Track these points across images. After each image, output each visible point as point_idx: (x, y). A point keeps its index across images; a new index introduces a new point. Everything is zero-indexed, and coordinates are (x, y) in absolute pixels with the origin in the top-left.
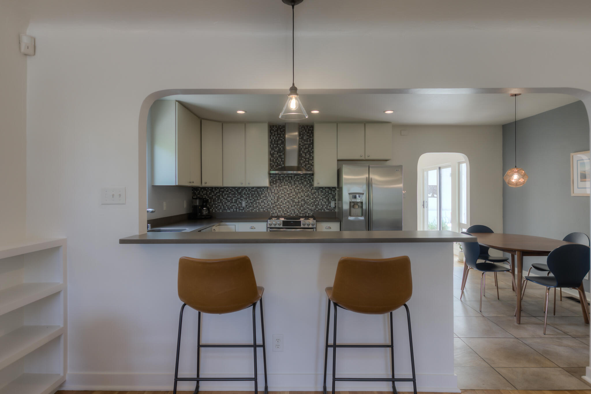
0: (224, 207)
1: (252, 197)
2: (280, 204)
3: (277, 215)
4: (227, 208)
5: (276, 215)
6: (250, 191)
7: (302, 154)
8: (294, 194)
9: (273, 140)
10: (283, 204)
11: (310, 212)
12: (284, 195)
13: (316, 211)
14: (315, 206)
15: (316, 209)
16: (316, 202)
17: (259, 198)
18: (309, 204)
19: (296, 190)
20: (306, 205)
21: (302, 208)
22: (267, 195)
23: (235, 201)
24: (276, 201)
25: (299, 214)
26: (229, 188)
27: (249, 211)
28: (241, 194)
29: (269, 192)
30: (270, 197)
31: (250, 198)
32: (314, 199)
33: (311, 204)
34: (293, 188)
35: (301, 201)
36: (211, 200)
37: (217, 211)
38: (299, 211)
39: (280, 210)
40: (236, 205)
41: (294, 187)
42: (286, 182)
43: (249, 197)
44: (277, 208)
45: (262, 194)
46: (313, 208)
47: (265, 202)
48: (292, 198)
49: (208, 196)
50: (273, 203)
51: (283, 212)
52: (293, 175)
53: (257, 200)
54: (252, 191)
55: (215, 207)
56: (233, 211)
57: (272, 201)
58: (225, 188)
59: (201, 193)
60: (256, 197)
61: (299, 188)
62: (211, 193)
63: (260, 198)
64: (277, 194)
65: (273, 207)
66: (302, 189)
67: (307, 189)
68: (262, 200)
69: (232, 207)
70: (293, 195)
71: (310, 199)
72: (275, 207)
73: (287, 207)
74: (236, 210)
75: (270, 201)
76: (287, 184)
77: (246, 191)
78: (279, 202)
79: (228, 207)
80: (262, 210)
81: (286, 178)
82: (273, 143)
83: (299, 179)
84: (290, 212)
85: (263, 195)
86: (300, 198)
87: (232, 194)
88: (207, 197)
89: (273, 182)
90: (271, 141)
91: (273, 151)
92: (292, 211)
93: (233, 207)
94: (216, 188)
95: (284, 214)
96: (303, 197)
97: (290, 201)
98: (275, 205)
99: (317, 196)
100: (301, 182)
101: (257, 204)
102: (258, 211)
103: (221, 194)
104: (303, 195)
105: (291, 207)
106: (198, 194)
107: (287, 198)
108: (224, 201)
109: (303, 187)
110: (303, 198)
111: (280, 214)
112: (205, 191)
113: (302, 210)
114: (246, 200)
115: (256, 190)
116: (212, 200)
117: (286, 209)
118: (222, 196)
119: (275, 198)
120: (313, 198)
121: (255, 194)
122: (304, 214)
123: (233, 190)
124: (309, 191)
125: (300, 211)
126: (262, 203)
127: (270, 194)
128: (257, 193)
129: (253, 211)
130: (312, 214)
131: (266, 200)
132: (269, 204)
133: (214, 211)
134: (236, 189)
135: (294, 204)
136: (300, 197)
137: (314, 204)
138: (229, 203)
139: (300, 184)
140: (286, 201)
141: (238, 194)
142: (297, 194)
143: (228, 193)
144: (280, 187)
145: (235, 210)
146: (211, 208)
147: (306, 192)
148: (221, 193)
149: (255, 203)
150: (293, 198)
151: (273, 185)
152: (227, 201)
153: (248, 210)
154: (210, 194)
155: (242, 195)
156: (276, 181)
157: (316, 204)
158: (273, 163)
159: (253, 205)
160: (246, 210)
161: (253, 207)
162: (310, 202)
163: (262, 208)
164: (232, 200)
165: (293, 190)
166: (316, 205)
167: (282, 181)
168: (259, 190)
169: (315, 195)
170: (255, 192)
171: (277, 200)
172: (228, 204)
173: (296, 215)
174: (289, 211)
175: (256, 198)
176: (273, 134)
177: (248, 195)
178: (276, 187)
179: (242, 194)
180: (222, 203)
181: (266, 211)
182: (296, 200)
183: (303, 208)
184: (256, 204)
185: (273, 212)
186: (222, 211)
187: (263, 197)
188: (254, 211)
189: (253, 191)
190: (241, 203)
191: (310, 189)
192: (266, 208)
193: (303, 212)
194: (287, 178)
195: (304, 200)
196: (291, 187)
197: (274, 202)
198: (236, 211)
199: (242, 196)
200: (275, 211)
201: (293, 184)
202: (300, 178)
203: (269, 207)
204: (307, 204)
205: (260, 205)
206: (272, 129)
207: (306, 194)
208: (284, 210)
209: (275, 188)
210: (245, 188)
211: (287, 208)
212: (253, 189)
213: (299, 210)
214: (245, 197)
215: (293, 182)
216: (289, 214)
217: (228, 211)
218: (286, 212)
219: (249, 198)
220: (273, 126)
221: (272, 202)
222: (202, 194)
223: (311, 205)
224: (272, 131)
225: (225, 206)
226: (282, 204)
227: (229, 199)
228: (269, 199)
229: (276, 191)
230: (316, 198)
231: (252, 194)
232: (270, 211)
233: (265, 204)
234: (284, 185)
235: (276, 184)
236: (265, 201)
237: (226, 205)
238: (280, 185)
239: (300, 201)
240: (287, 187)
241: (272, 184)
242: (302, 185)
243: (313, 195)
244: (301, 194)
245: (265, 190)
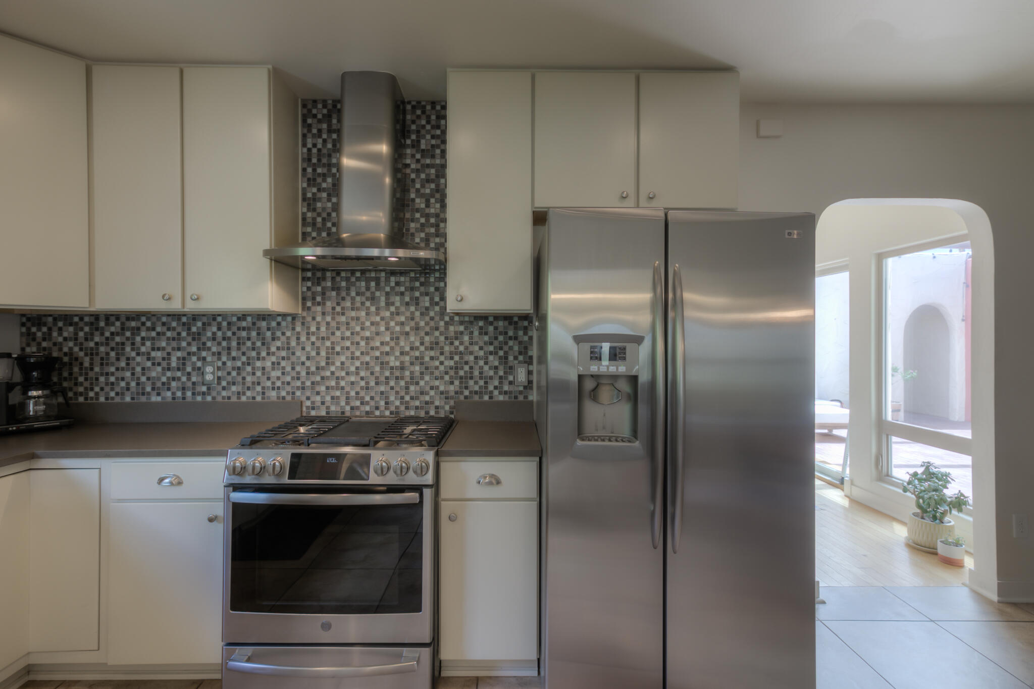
0: (138, 384)
1: (239, 349)
2: (337, 374)
3: (328, 413)
4: (148, 389)
5: (323, 413)
6: (234, 329)
7: (413, 200)
8: (388, 339)
9: (315, 151)
10: (347, 374)
11: (443, 404)
12: (352, 343)
13: (462, 398)
14: (461, 383)
15: (462, 393)
16: (462, 368)
17: (264, 354)
18: (437, 373)
19: (392, 324)
20: (427, 378)
21: (412, 388)
22: (293, 343)
23: (177, 364)
24: (323, 364)
25: (402, 408)
26: (159, 319)
27: (229, 398)
28: (199, 339)
29: (298, 333)
30: (303, 349)
31: (234, 354)
32: (457, 358)
33: (446, 373)
34: (382, 319)
35: (412, 364)
36: (92, 359)
37: (113, 398)
38: (402, 398)
39: (338, 393)
40: (184, 379)
41: (388, 314)
42: (358, 299)
43: (229, 349)
44: (327, 388)
45: (273, 339)
46: (452, 388)
47: (284, 368)
48: (377, 354)
49: (81, 344)
50: (313, 369)
51: (347, 403)
52: (383, 274)
53: (258, 359)
54: (239, 329)
55: (107, 384)
56: (174, 398)
57: (308, 363)
58: (143, 319)
59: (55, 334)
60: (253, 349)
61: (403, 319)
62: (92, 334)
63: (268, 354)
64: (328, 339)
65: (313, 383)
66: (413, 324)
67: (432, 324)
68: (274, 359)
69: (169, 384)
70: (382, 343)
71: (442, 358)
72: (318, 383)
73: (363, 383)
74: (184, 394)
75: (303, 363)
76: (363, 304)
77: (219, 329)
78: (333, 368)
79: (153, 384)
80: (274, 394)
81: (358, 284)
82: (314, 160)
83: (402, 289)
84: (373, 403)
85: (279, 344)
86: (407, 353)
87: (168, 339)
88: (76, 349)
89: (314, 299)
90: (306, 156)
91: (314, 190)
92: (377, 398)
93: (174, 384)
94: (112, 319)
95: (352, 408)
96: (417, 348)
97: (372, 364)
98: (318, 379)
99: (466, 348)
100: (411, 299)
101: (259, 374)
102: (259, 399)
103: (128, 339)
104: (418, 344)
105: (377, 383)
106: (44, 339)
107: (362, 353)
108: (138, 364)
109: (418, 314)
110: (417, 354)
111: (339, 409)
112: (71, 329)
113: (413, 394)
114: (219, 359)
115: (254, 324)
116: (97, 360)
117: (357, 393)
118: (133, 344)
119: (318, 354)
120: (451, 353)
121: (249, 339)
122: (422, 408)
123: (174, 324)
124: (437, 329)
125: (407, 398)
126: (273, 369)
127: (303, 338)
128: (258, 334)
129: (244, 399)
130: (447, 408)
131: (288, 358)
132: (298, 373)
133: (102, 399)
134: (184, 319)
135: (387, 373)
136: (407, 349)
137: (456, 373)
138: (159, 369)
139: (407, 304)
140: (358, 364)
141: (190, 339)
142: (398, 338)
143: (154, 334)
144: (338, 313)
145: (179, 394)
146: (92, 389)
147: (427, 334)
148: (128, 334)
149: (249, 369)
150: (382, 353)
151: (313, 309)
152: (149, 364)
153: (224, 393)
154: (86, 339)
155: (204, 344)
156: (323, 294)
157: (461, 373)
158: (313, 230)
159: (244, 378)
160: (219, 393)
161: (244, 384)
162: (442, 368)
163: (273, 389)
164: (169, 359)
165: (383, 323)
166: (461, 378)
167: (344, 294)
168: (264, 324)
169: (461, 343)
170: (248, 334)
171: (328, 358)
172: (154, 374)
173: (391, 413)
174: (367, 398)
175: (254, 354)
176: (315, 131)
177: (224, 344)
178: (324, 314)
179: (204, 339)
180: (133, 369)
181: (289, 398)
182: (392, 358)
183: (418, 388)
184: (254, 374)
185: (313, 403)
186: (133, 399)
187: (278, 348)
188: (248, 398)
189: (244, 329)
190: (199, 369)
191: (442, 324)
192: (289, 388)
193: (417, 403)
194: (363, 284)
195: (419, 360)
196: (377, 314)
197: (318, 368)
198: (184, 398)
199: (203, 347)
200: (318, 398)
201: (383, 304)
202: (408, 284)
203: (299, 384)
204: (432, 373)
205: (268, 379)
206: (310, 111)
207: (427, 339)
208: (353, 394)
209: (319, 319)
210: (214, 319)
211: (362, 388)
212: (245, 319)
213: (403, 393)
214: (214, 349)
215: (383, 299)
216: (367, 408)
217: (155, 399)
218: (358, 403)
219: (229, 354)
220: (315, 101)
221: (308, 368)
222: (60, 339)
223: (447, 378)
224: (309, 121)
225: (143, 379)
226: (343, 374)
227: (157, 355)
228: (299, 358)
229: (323, 329)
230: (461, 353)
231: (239, 338)
232: (304, 398)
233: (283, 374)
234: (353, 309)
235: (324, 304)
236: (283, 363)
237: (148, 379)
238: (338, 309)
239: (407, 364)
240: (363, 314)
241: (309, 304)
242: (412, 308)
243: (452, 343)
244: (412, 339)
245: (284, 324)
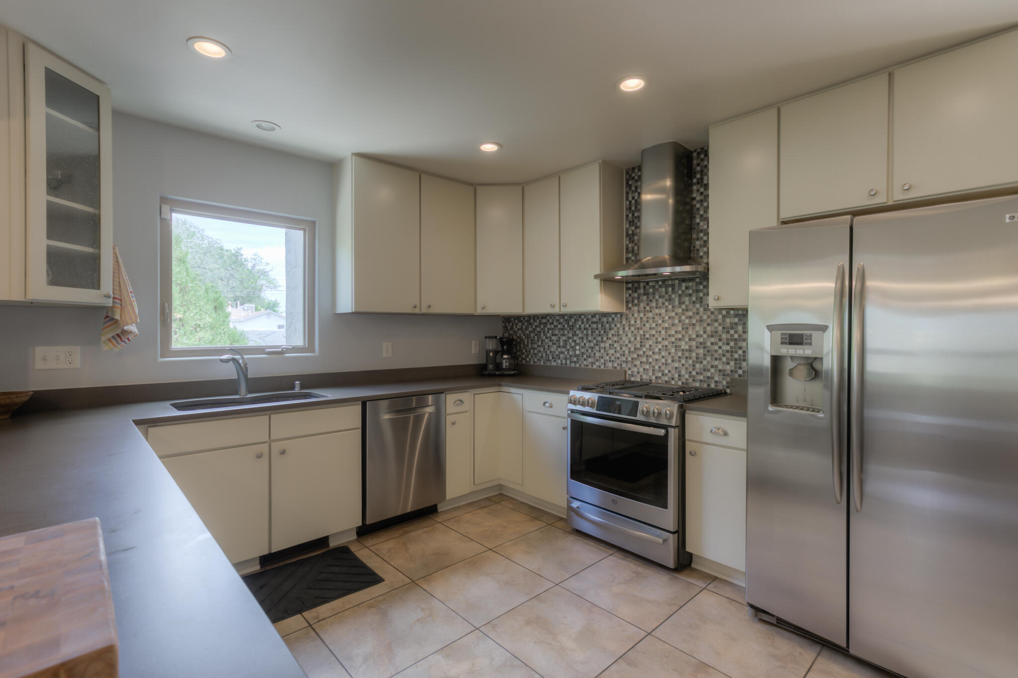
0: (546, 355)
1: (592, 335)
2: (647, 353)
3: (641, 380)
4: (551, 358)
5: (639, 380)
6: (590, 323)
7: (698, 224)
8: (680, 329)
9: (633, 202)
10: (653, 353)
11: (721, 379)
12: (656, 332)
13: (736, 376)
14: (735, 364)
15: (736, 372)
16: (736, 352)
17: (605, 339)
18: (716, 355)
19: (683, 318)
20: (709, 359)
21: (698, 366)
22: (621, 332)
23: (563, 344)
24: (638, 346)
25: (691, 380)
26: (555, 317)
27: (587, 366)
28: (573, 329)
29: (624, 325)
30: (627, 335)
31: (590, 338)
32: (732, 344)
33: (724, 355)
34: (676, 314)
35: (697, 347)
36: (528, 340)
37: (536, 362)
38: (690, 373)
39: (647, 367)
40: (566, 353)
41: (680, 310)
42: (660, 300)
43: (587, 335)
44: (641, 362)
45: (610, 329)
46: (728, 367)
47: (616, 348)
48: (673, 339)
49: (524, 332)
50: (632, 349)
51: (653, 374)
52: (677, 282)
53: (602, 342)
54: (592, 323)
55: (534, 354)
56: (561, 364)
57: (629, 345)
58: (548, 318)
59: (514, 327)
60: (600, 335)
61: (690, 314)
62: (528, 327)
63: (607, 339)
64: (641, 329)
65: (632, 359)
66: (698, 317)
67: (713, 317)
68: (610, 342)
69: (560, 355)
70: (676, 332)
71: (720, 344)
72: (635, 359)
73: (663, 361)
74: (566, 362)
75: (627, 345)
76: (663, 304)
77: (582, 323)
78: (644, 349)
79: (553, 355)
80: (610, 364)
81: (660, 290)
82: (633, 208)
83: (691, 291)
84: (670, 375)
85: (613, 332)
86: (694, 340)
87: (559, 329)
88: (522, 335)
89: (633, 302)
90: (628, 206)
91: (633, 228)
92: (673, 372)
93: (561, 356)
94: (536, 318)
95: (656, 378)
96: (701, 336)
97: (669, 347)
98: (635, 356)
99: (740, 336)
100: (697, 298)
101: (602, 351)
102: (602, 367)
103: (542, 329)
104: (701, 332)
105: (673, 361)
106: (511, 329)
107: (663, 339)
108: (546, 343)
109: (702, 310)
110: (701, 340)
111: (648, 378)
112: (520, 324)
113: (698, 370)
114: (582, 341)
115: (600, 319)
116: (530, 341)
117: (660, 367)
118: (544, 332)
119: (635, 339)
120: (727, 340)
121: (597, 329)
122: (705, 381)
123: (562, 320)
124: (716, 321)
125: (694, 373)
126: (610, 348)
127: (627, 329)
128: (602, 326)
129: (595, 367)
130: (724, 383)
131: (618, 342)
132: (624, 352)
133: (532, 362)
134: (566, 318)
135: (680, 354)
136: (694, 336)
137: (732, 356)
138: (555, 346)
139: (694, 302)
140: (660, 346)
141: (569, 329)
142: (687, 328)
143: (553, 326)
144: (648, 311)
145: (564, 362)
146: (528, 357)
147: (708, 325)
148: (542, 326)
149: (597, 348)
150: (676, 339)
151: (633, 309)
152: (551, 344)
153: (585, 363)
154: (526, 330)
155: (575, 332)
156: (639, 298)
157: (736, 356)
158: (632, 256)
159: (595, 354)
160: (582, 362)
161: (595, 357)
162: (720, 351)
163: (610, 361)
164: (559, 341)
165: (677, 317)
166: (736, 360)
167: (651, 297)
168: (605, 319)
169: (736, 332)
170: (597, 326)
171: (641, 342)
172: (553, 350)
173: (683, 383)
174: (666, 371)
175: (600, 338)
176: (633, 188)
177: (585, 332)
178: (639, 312)
179: (575, 329)
180: (544, 346)
181: (619, 368)
182: (683, 343)
183: (702, 366)
184: (600, 351)
185: (632, 372)
186: (544, 363)
187: (613, 335)
188: (597, 366)
189: (595, 323)
190: (573, 347)
191: (720, 317)
192: (618, 362)
193: (701, 377)
194: (664, 289)
195: (703, 345)
196: (673, 311)
197: (635, 349)
198: (566, 364)
199: (575, 334)
200: (635, 369)
201: (677, 303)
202: (694, 288)
203: (624, 359)
204: (712, 355)
205: (607, 355)
206: (630, 175)
207: (709, 328)
208: (657, 367)
209: (636, 315)
210: (580, 317)
211: (663, 364)
212: (595, 317)
213: (691, 369)
214: (580, 335)
215: (677, 299)
216: (666, 379)
217: (554, 364)
218: (660, 374)
219: (587, 338)
220: (633, 169)
221: (629, 348)
222: (516, 329)
223: (724, 359)
224: (630, 182)
225: (548, 352)
226: (651, 353)
227: (554, 338)
228: (624, 342)
229: (638, 322)
230: (736, 340)
231: (592, 329)
232: (627, 369)
233: (615, 352)
234: (657, 308)
235: (639, 305)
236: (616, 345)
237: (551, 352)
238: (648, 308)
239: (694, 348)
240: (663, 311)
241: (630, 305)
242: (698, 306)
243: (728, 332)
244: (698, 328)
245: (616, 319)
